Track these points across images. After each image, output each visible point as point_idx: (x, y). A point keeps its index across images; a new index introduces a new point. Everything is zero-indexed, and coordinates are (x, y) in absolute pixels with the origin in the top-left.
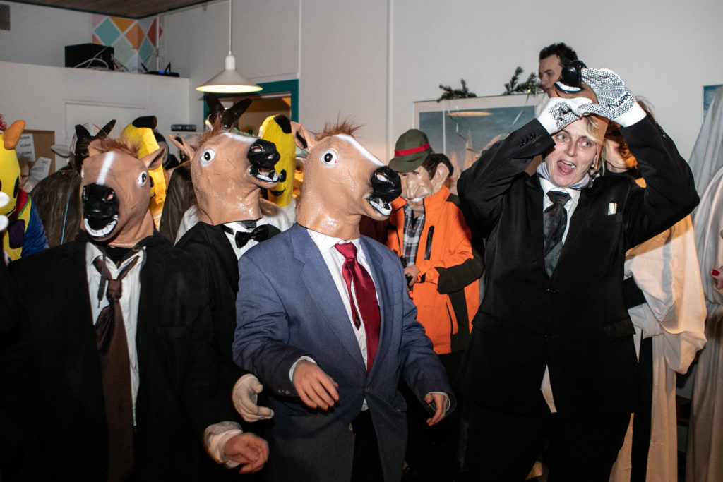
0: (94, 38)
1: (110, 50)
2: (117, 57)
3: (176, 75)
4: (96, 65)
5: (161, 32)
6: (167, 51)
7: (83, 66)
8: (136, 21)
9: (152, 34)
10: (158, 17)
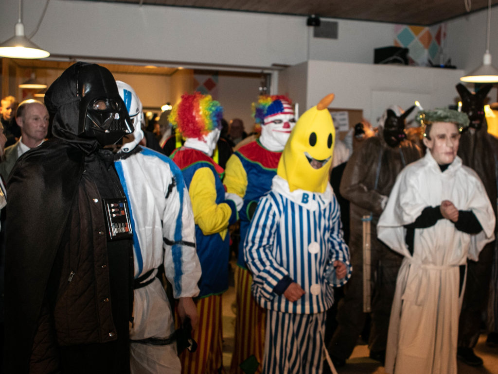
0: (396, 42)
1: (406, 51)
2: (411, 55)
3: (454, 68)
4: (395, 62)
5: (445, 35)
6: (448, 49)
7: (386, 63)
8: (427, 29)
9: (438, 38)
10: (443, 25)
